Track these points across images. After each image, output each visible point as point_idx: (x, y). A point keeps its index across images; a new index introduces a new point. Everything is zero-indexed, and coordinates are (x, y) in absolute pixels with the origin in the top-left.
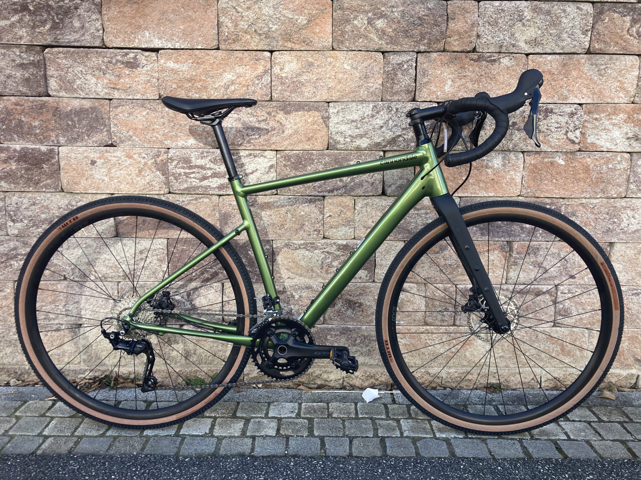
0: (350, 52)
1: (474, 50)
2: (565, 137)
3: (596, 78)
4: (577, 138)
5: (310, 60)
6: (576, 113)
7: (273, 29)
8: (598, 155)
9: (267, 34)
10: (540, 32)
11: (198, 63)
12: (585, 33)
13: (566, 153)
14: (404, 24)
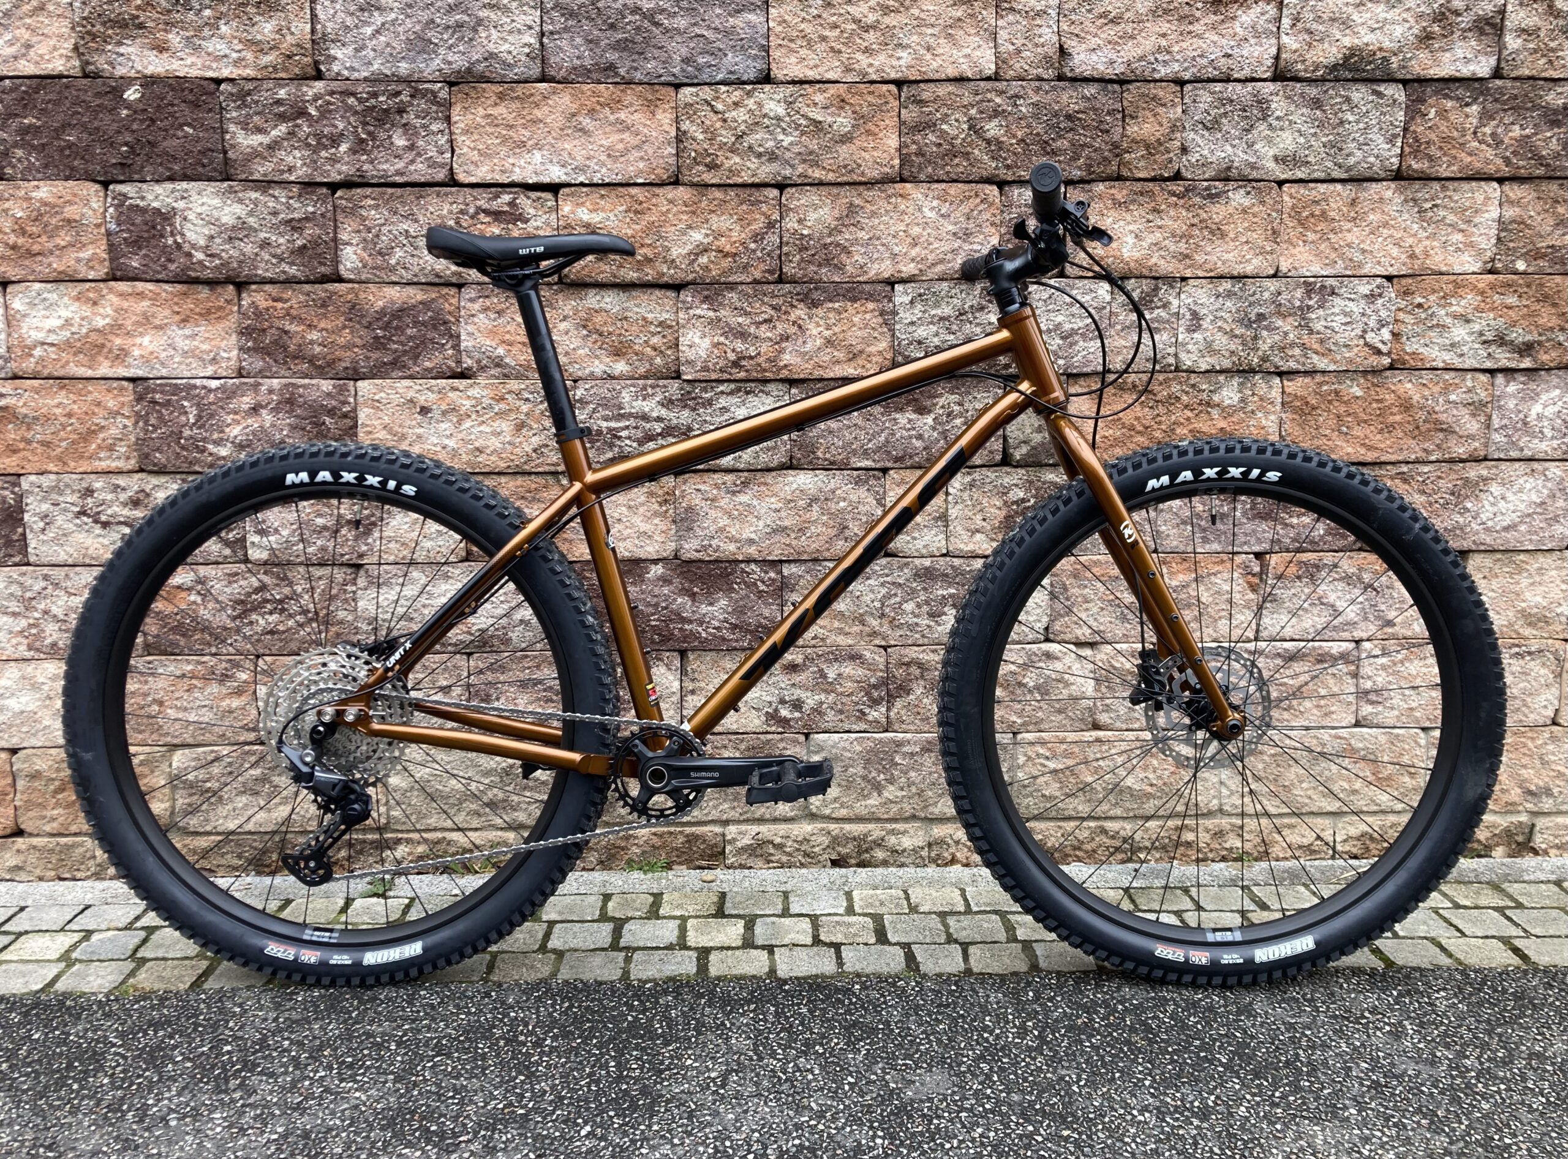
0: (936, 185)
1: (1177, 176)
2: (1362, 342)
3: (1415, 226)
4: (1383, 343)
5: (857, 201)
6: (1380, 295)
7: (785, 144)
8: (1430, 375)
9: (773, 153)
10: (1302, 140)
11: (636, 212)
12: (1391, 141)
13: (1365, 373)
14: (1040, 129)
